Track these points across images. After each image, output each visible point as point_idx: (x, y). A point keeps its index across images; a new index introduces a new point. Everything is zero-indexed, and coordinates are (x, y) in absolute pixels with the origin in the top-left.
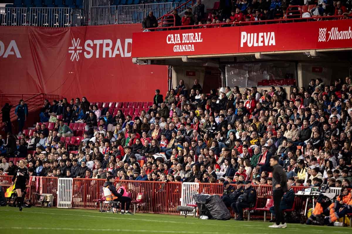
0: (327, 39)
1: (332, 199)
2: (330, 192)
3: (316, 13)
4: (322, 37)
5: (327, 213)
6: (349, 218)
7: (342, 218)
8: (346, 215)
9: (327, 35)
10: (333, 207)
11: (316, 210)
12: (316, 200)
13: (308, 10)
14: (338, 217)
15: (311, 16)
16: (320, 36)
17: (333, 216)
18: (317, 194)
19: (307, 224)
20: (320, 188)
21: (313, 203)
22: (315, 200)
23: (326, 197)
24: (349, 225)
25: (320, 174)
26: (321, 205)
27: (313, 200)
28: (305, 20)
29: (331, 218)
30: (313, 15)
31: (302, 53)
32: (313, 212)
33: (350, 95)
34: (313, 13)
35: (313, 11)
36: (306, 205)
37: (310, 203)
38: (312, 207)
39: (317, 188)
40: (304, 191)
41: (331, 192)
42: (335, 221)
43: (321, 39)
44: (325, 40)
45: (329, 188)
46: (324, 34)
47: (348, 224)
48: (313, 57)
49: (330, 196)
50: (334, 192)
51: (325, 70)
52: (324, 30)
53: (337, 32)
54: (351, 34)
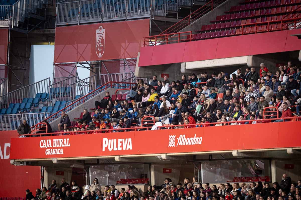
0: (176, 144)
3: (167, 122)
4: (172, 143)
9: (176, 141)
16: (170, 142)
30: (164, 124)
31: (155, 156)
33: (194, 192)
34: (165, 122)
43: (171, 145)
44: (174, 145)
46: (173, 140)
48: (164, 160)
51: (174, 171)
52: (173, 137)
53: (185, 139)
54: (196, 140)
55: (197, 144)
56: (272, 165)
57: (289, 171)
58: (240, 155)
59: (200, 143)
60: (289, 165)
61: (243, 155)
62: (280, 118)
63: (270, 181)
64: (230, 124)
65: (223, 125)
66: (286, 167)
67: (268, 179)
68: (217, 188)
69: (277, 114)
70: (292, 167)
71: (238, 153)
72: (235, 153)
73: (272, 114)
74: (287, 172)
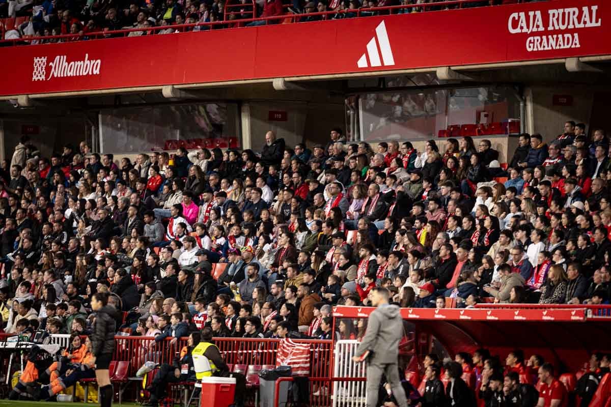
0: (47, 76)
1: (54, 355)
2: (50, 342)
3: (29, 30)
4: (39, 73)
5: (46, 379)
6: (84, 388)
7: (71, 388)
8: (78, 383)
9: (48, 69)
10: (56, 369)
11: (26, 374)
12: (26, 357)
13: (16, 26)
14: (64, 385)
15: (20, 36)
16: (35, 71)
17: (56, 384)
18: (28, 347)
19: (11, 399)
20: (33, 336)
21: (22, 363)
22: (24, 357)
23: (44, 351)
24: (83, 400)
25: (33, 311)
26: (35, 366)
27: (22, 357)
28: (10, 43)
29: (52, 387)
30: (24, 34)
31: (4, 101)
32: (21, 378)
33: (86, 172)
34: (24, 30)
35: (23, 27)
36: (10, 366)
37: (16, 362)
38: (20, 370)
39: (29, 335)
40: (6, 341)
41: (52, 342)
42: (59, 393)
43: (37, 76)
44: (43, 77)
45: (48, 336)
46: (42, 67)
47: (81, 397)
48: (24, 107)
49: (51, 348)
50: (58, 343)
51: (43, 130)
52: (42, 61)
53: (66, 64)
54: (89, 67)
55: (90, 73)
56: (242, 114)
57: (276, 125)
58: (178, 95)
59: (97, 72)
60: (278, 113)
61: (183, 94)
62: (259, 17)
63: (238, 146)
64: (158, 31)
65: (145, 34)
66: (271, 118)
67: (235, 144)
68: (133, 164)
69: (252, 10)
70: (284, 118)
71: (174, 90)
72: (167, 91)
73: (242, 11)
74: (272, 127)
